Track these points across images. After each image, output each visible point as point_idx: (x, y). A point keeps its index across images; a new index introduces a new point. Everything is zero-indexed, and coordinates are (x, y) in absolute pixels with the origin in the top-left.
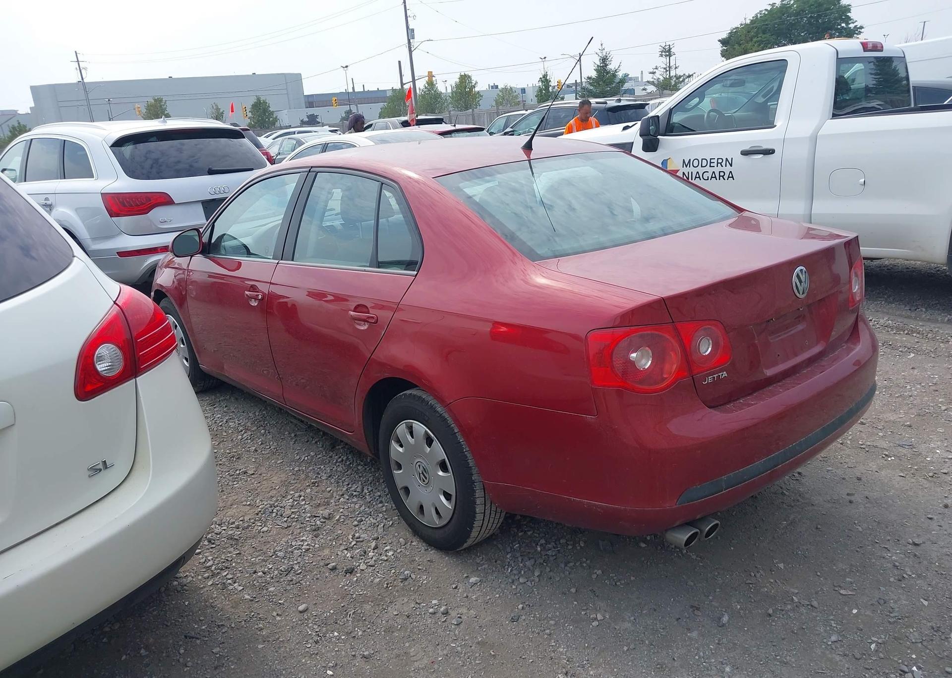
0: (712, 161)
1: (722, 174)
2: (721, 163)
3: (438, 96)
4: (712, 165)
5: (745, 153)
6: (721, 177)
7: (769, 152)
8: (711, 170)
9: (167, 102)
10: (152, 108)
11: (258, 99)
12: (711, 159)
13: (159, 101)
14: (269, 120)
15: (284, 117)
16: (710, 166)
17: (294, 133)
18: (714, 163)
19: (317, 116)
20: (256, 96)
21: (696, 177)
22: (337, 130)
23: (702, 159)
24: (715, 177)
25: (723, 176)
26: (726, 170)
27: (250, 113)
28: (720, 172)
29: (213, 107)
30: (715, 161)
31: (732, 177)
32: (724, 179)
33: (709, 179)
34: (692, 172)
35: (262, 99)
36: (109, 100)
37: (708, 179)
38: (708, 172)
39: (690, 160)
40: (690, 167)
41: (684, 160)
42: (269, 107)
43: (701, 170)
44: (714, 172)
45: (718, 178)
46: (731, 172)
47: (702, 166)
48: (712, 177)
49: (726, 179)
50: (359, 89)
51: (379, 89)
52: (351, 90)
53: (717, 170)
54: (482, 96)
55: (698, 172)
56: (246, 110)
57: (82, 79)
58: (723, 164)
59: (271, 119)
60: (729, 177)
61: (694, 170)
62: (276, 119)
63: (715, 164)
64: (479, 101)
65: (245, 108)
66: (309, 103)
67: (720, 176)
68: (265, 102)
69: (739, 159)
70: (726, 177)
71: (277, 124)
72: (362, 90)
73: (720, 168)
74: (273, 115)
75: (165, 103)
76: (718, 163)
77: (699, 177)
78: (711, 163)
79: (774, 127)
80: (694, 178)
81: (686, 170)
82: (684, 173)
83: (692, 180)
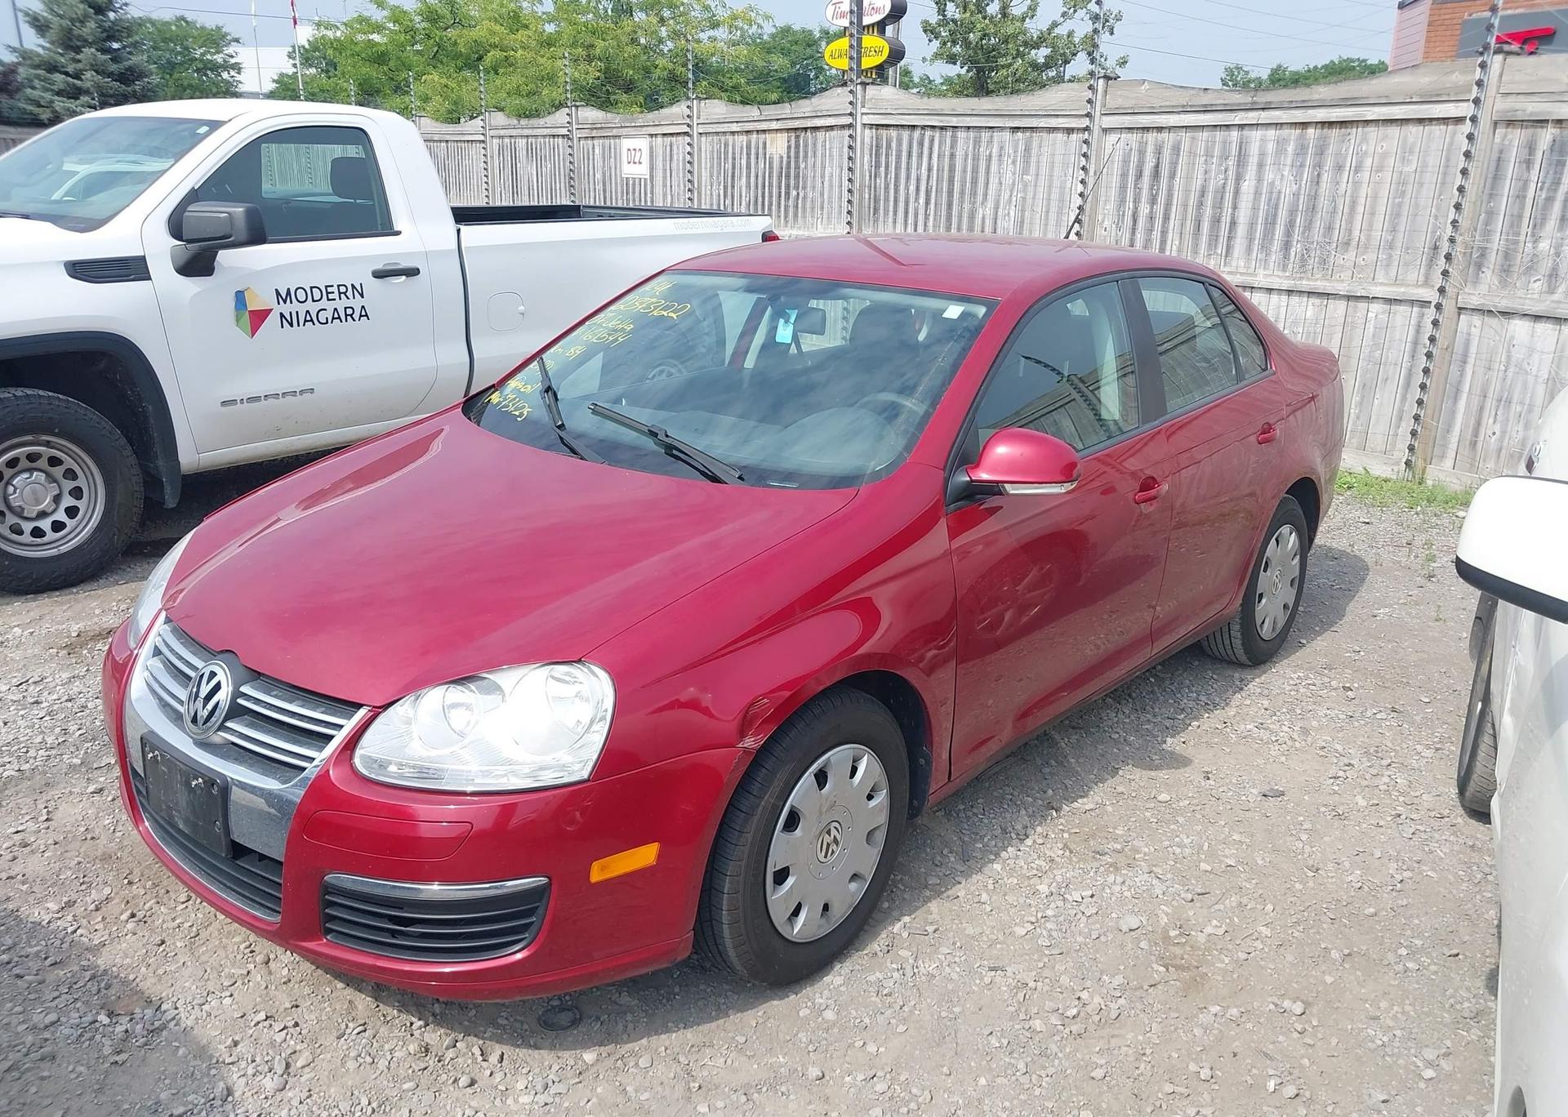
0: (329, 290)
1: (349, 311)
2: (345, 293)
4: (331, 296)
5: (379, 275)
6: (349, 317)
7: (413, 272)
8: (330, 306)
12: (326, 287)
16: (328, 300)
18: (333, 293)
21: (306, 321)
23: (311, 288)
24: (339, 318)
25: (351, 315)
26: (357, 303)
28: (346, 308)
30: (335, 289)
31: (366, 315)
32: (354, 320)
33: (330, 321)
34: (297, 312)
37: (327, 323)
38: (325, 310)
39: (289, 289)
40: (291, 302)
41: (276, 290)
43: (313, 308)
44: (336, 309)
45: (344, 320)
46: (363, 307)
47: (314, 301)
48: (333, 318)
49: (356, 319)
53: (341, 304)
55: (308, 312)
58: (350, 293)
60: (361, 316)
61: (302, 308)
63: (335, 296)
67: (346, 315)
69: (372, 285)
70: (356, 316)
73: (344, 302)
76: (340, 293)
77: (312, 320)
78: (328, 293)
79: (398, 233)
80: (301, 323)
81: (286, 308)
82: (282, 315)
83: (299, 325)
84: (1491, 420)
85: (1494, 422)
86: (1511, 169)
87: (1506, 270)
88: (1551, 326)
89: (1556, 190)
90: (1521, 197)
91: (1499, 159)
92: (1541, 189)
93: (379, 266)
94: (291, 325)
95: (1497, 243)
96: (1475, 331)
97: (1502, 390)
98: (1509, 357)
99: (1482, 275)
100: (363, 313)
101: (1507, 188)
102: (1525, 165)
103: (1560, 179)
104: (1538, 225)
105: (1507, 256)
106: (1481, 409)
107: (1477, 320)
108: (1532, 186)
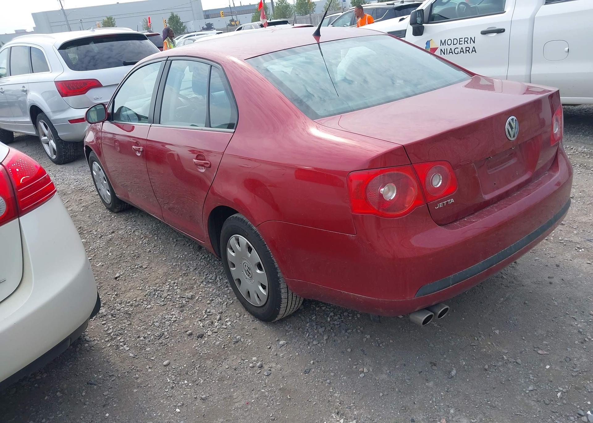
0: (461, 40)
1: (468, 49)
2: (467, 41)
3: (287, 6)
4: (461, 43)
5: (484, 33)
6: (467, 52)
7: (501, 31)
8: (460, 47)
9: (115, 19)
10: (106, 24)
11: (173, 14)
12: (460, 39)
13: (110, 19)
14: (180, 28)
15: (191, 26)
16: (460, 44)
17: (194, 35)
18: (462, 41)
19: (212, 24)
20: (171, 13)
21: (450, 52)
22: (221, 33)
23: (454, 39)
24: (463, 52)
25: (468, 51)
26: (471, 45)
27: (168, 24)
28: (466, 48)
29: (144, 21)
30: (463, 40)
31: (475, 51)
32: (469, 53)
34: (447, 49)
35: (175, 14)
36: (81, 20)
37: (458, 53)
38: (458, 48)
39: (445, 40)
40: (445, 45)
41: (441, 40)
42: (180, 19)
43: (453, 47)
44: (462, 48)
45: (465, 52)
46: (474, 47)
47: (454, 44)
48: (461, 52)
49: (471, 52)
50: (237, 4)
51: (251, 4)
52: (232, 6)
53: (464, 46)
54: (316, 5)
55: (451, 49)
56: (166, 22)
57: (62, 7)
58: (469, 42)
59: (182, 27)
60: (472, 51)
61: (449, 47)
62: (185, 27)
64: (314, 8)
65: (165, 20)
66: (206, 15)
67: (466, 51)
68: (177, 16)
69: (480, 38)
70: (470, 51)
71: (186, 31)
72: (240, 5)
73: (466, 45)
74: (183, 24)
75: (114, 20)
76: (465, 41)
77: (452, 52)
78: (460, 41)
80: (448, 53)
81: (443, 47)
82: (441, 50)
83: (447, 54)
93: (485, 29)
94: (444, 54)
100: (474, 50)
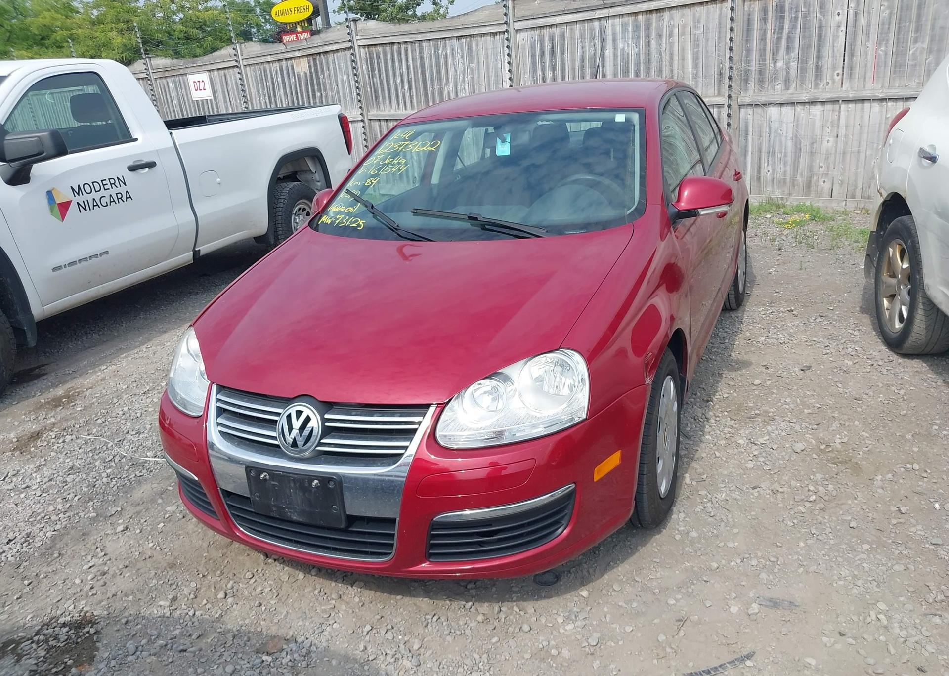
0: (104, 182)
1: (119, 196)
2: (114, 184)
4: (106, 187)
5: (133, 169)
6: (120, 200)
7: (151, 165)
8: (107, 194)
12: (102, 181)
16: (105, 189)
18: (107, 184)
21: (94, 206)
23: (93, 183)
24: (114, 201)
25: (121, 198)
26: (122, 189)
28: (117, 194)
30: (108, 182)
31: (130, 197)
32: (123, 201)
33: (109, 204)
34: (87, 200)
37: (107, 205)
38: (104, 197)
39: (79, 186)
40: (82, 194)
41: (71, 187)
43: (97, 196)
44: (111, 195)
45: (117, 202)
46: (127, 192)
47: (96, 191)
48: (111, 202)
49: (125, 200)
53: (113, 191)
55: (94, 199)
58: (117, 184)
60: (127, 198)
61: (90, 198)
63: (109, 186)
67: (118, 199)
69: (129, 176)
70: (124, 198)
73: (115, 190)
76: (111, 184)
77: (97, 205)
78: (104, 185)
79: (136, 140)
80: (92, 208)
81: (80, 199)
82: (78, 204)
83: (90, 209)
84: (766, 164)
85: (768, 165)
86: (756, 25)
87: (761, 81)
88: (790, 108)
89: (782, 33)
90: (763, 39)
91: (749, 20)
92: (774, 33)
93: (131, 163)
94: (86, 210)
95: (754, 66)
96: (750, 117)
97: (769, 147)
98: (770, 127)
99: (749, 85)
100: (128, 196)
101: (756, 34)
102: (763, 21)
103: (783, 26)
104: (775, 53)
105: (761, 72)
106: (760, 159)
107: (750, 110)
108: (769, 32)
